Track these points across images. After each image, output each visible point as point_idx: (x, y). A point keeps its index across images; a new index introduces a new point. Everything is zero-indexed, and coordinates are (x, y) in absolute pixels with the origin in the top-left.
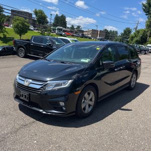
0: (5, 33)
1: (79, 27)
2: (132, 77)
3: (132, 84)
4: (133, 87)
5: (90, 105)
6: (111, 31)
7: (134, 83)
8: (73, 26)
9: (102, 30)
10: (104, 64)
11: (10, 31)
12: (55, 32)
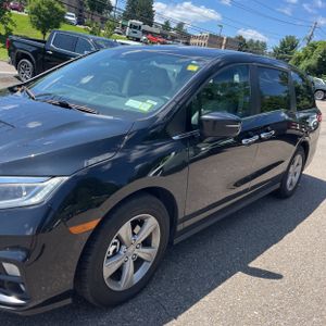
0: (10, 26)
1: (181, 25)
2: (292, 162)
3: (288, 182)
4: (290, 189)
5: (138, 262)
6: (252, 40)
7: (295, 179)
8: (167, 23)
9: (233, 37)
10: (207, 120)
11: (23, 22)
12: (124, 33)
